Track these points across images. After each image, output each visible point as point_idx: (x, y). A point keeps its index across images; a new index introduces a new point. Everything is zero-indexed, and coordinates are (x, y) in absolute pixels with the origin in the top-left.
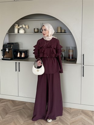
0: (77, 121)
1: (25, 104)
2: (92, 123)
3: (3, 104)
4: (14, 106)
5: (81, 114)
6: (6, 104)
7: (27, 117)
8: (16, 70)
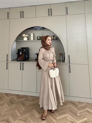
0: (65, 108)
1: (27, 97)
2: (77, 110)
3: (10, 97)
4: (18, 99)
5: (69, 104)
6: (13, 97)
7: (28, 106)
8: (21, 69)
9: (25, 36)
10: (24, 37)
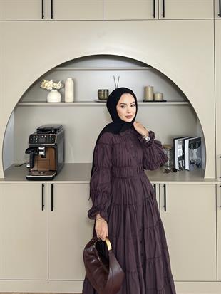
8: (43, 206)
9: (54, 89)
10: (50, 91)
